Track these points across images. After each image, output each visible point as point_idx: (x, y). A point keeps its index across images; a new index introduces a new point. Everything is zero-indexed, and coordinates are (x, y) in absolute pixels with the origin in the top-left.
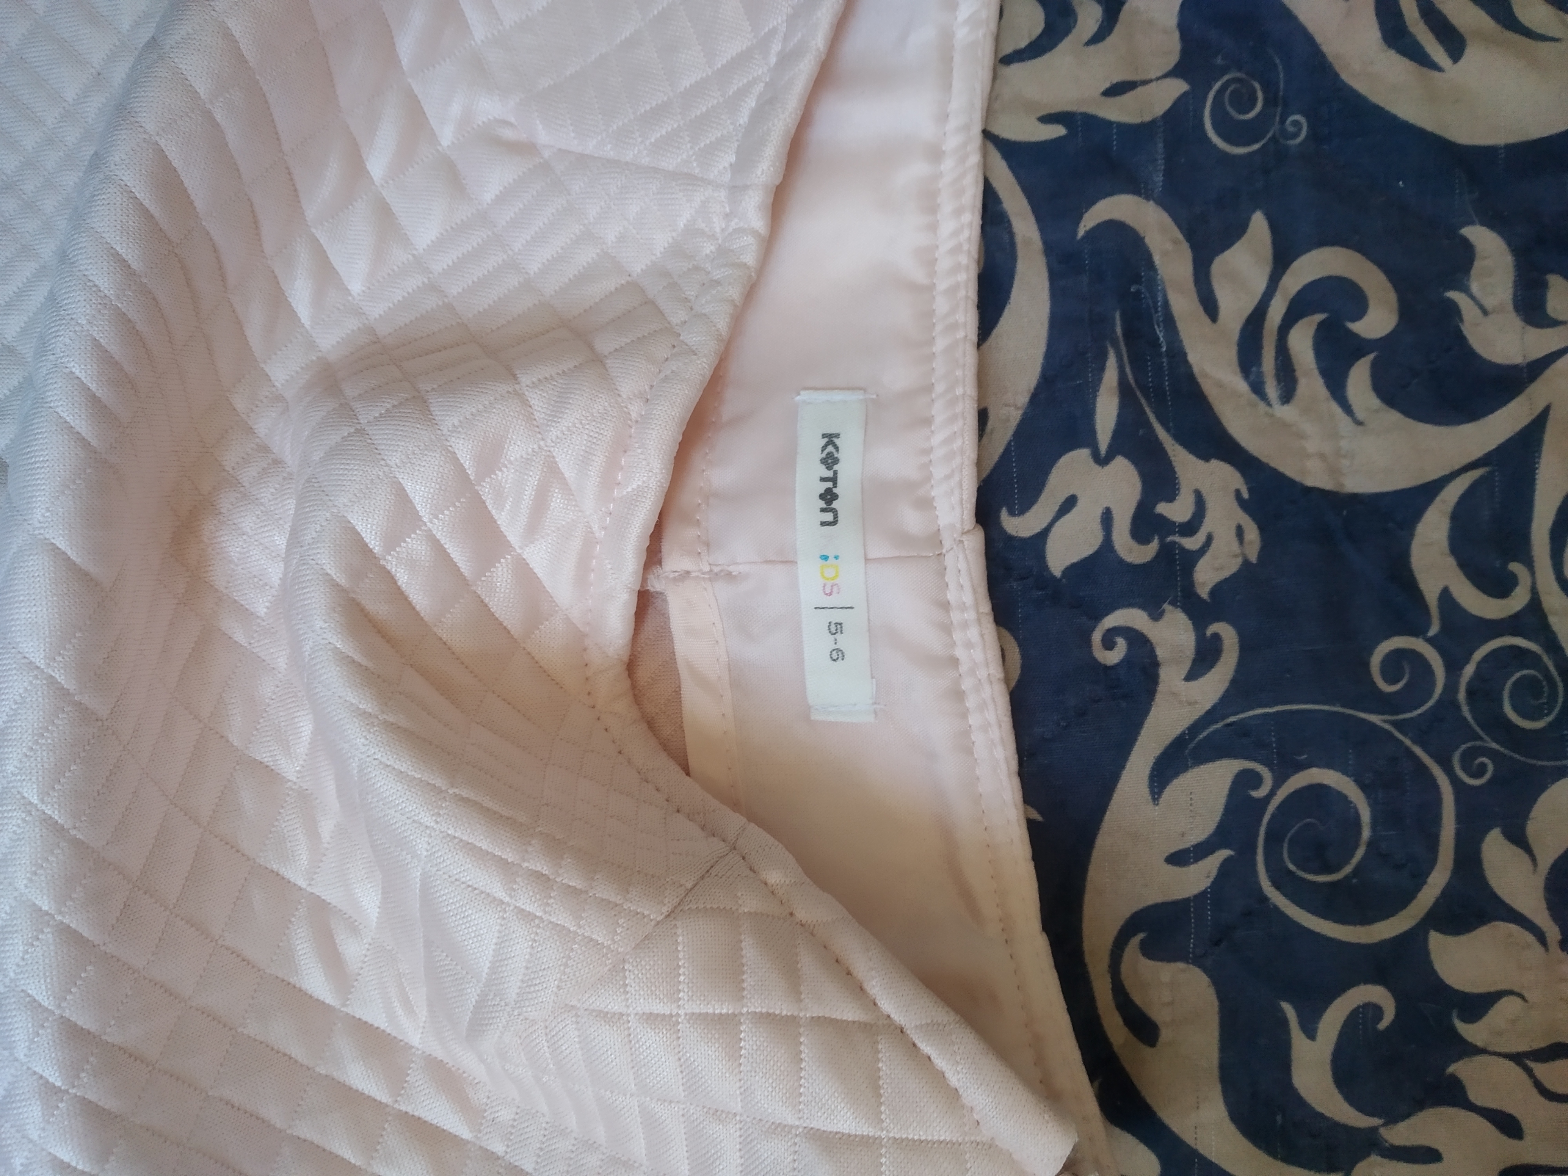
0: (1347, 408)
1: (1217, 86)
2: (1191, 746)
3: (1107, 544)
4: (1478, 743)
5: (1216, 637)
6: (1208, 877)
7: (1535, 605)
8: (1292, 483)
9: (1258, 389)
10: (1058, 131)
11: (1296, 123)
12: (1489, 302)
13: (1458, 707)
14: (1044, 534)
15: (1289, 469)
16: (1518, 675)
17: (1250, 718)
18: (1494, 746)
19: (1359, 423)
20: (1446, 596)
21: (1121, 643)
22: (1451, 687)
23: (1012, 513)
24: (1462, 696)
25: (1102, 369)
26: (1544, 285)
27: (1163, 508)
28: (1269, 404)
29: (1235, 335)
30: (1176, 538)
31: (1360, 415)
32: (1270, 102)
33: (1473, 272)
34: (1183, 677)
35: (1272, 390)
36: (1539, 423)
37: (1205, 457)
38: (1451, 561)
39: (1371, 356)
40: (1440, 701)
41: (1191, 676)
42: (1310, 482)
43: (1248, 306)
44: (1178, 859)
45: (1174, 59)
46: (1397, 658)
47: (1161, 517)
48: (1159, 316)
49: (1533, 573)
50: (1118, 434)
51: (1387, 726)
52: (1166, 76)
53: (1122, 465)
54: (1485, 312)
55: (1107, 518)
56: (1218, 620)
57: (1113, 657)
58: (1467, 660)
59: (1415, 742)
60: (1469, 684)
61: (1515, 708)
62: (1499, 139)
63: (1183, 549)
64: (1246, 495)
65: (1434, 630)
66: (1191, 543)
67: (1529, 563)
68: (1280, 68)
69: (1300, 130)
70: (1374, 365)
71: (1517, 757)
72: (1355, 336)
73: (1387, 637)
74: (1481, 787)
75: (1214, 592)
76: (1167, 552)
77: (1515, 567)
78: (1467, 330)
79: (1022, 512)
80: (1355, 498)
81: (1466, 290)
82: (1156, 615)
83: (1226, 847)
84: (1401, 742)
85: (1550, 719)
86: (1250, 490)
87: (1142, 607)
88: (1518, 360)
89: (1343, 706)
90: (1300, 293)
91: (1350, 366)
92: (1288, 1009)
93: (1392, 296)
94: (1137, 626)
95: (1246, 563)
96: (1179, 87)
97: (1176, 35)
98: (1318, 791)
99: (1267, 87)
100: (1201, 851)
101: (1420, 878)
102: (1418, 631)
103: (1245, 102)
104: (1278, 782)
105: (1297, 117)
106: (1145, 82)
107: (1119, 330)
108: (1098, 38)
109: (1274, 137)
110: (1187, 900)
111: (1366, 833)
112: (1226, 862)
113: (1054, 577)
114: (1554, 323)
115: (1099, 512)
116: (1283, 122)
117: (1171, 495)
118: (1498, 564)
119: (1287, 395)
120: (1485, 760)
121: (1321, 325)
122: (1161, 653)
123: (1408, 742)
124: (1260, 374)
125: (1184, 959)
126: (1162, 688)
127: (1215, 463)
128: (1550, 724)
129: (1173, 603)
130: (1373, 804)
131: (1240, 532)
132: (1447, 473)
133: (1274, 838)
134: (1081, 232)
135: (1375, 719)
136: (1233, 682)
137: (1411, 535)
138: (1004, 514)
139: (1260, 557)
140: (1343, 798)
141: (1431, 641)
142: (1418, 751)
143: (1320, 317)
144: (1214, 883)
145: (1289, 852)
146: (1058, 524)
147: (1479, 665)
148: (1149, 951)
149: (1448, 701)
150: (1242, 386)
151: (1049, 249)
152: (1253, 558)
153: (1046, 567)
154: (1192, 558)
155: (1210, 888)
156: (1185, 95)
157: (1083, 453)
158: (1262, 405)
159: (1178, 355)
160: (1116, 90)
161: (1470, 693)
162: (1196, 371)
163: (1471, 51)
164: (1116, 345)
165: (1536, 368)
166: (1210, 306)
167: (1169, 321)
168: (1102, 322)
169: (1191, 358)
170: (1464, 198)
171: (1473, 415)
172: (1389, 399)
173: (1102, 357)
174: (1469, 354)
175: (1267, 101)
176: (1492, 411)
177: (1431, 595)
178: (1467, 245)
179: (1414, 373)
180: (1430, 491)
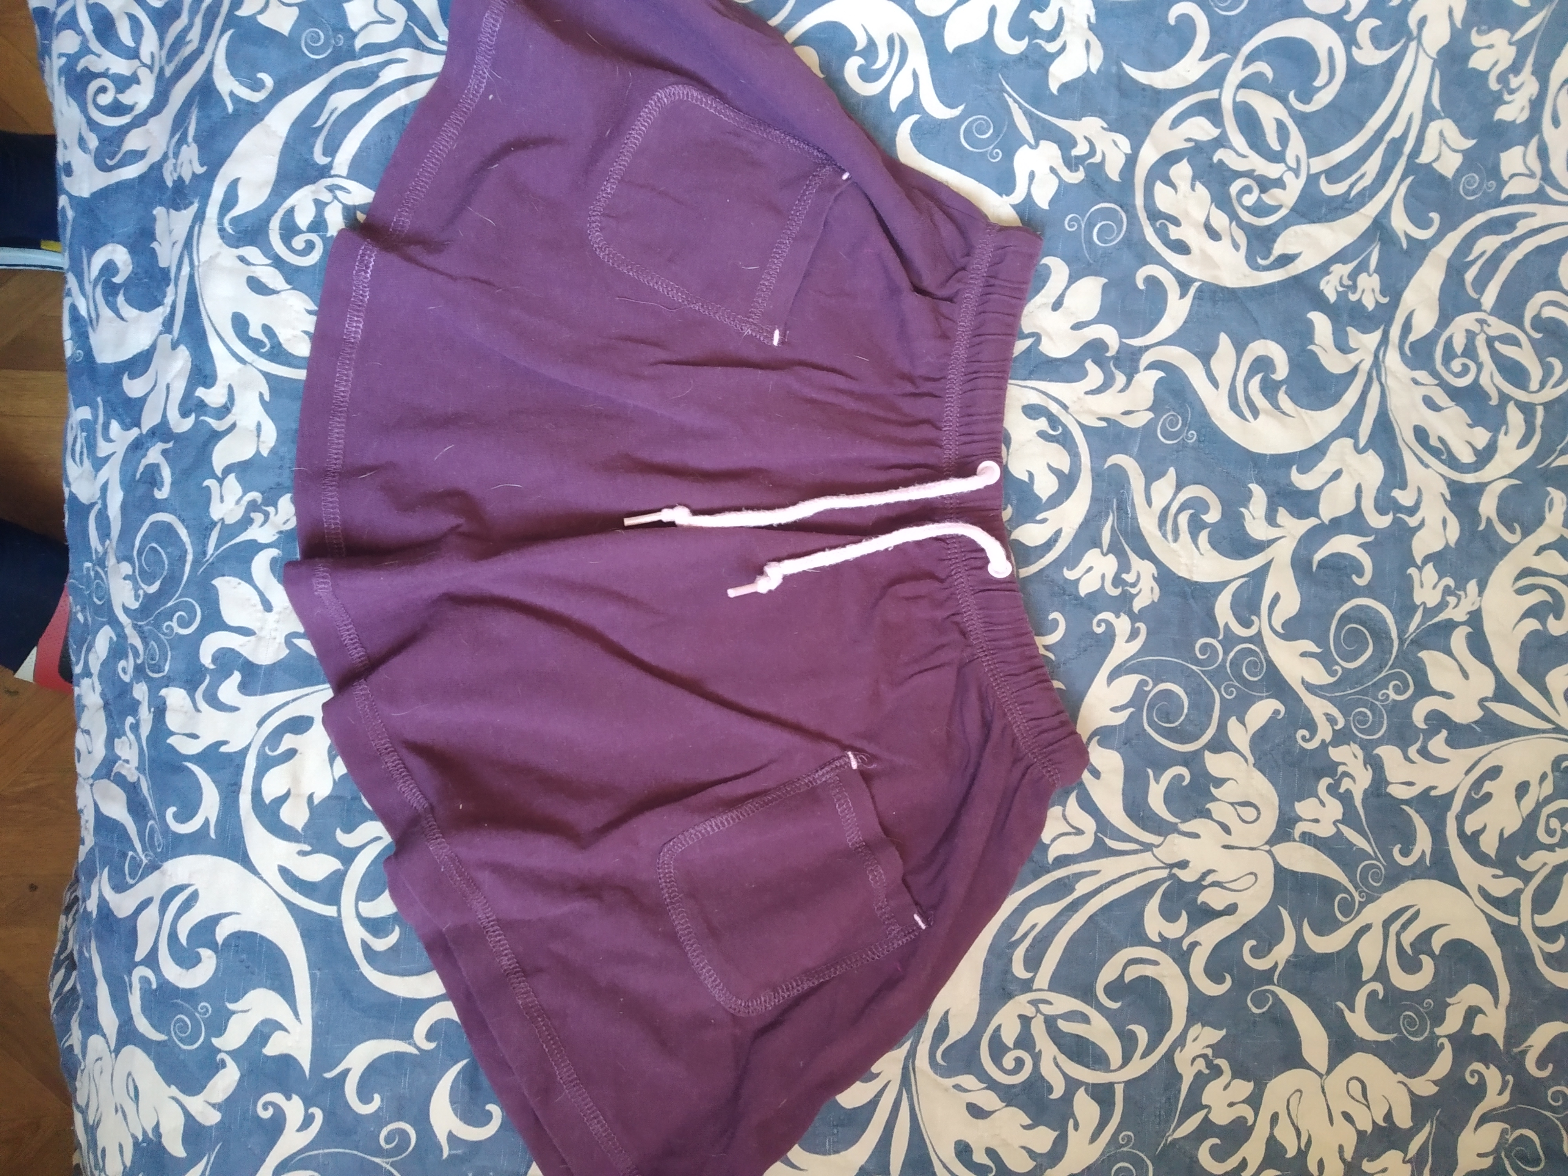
0: (1197, 547)
1: (1165, 416)
2: (1124, 667)
3: (1102, 586)
4: (1231, 682)
5: (1139, 628)
6: (1124, 718)
7: (1259, 633)
8: (1175, 574)
9: (1164, 535)
10: (1104, 424)
11: (1192, 434)
12: (1256, 515)
13: (1225, 668)
14: (1079, 579)
15: (1175, 569)
16: (1249, 659)
17: (1147, 659)
18: (1238, 685)
19: (1201, 554)
20: (1226, 625)
21: (1103, 625)
22: (1224, 660)
23: (1068, 570)
24: (1228, 664)
25: (1106, 521)
26: (1277, 511)
27: (1124, 576)
28: (1168, 542)
29: (1158, 514)
30: (1128, 588)
31: (1202, 552)
32: (1184, 425)
33: (1252, 502)
34: (1124, 642)
35: (1170, 536)
36: (1269, 564)
37: (1142, 558)
38: (1231, 612)
39: (1209, 529)
40: (1219, 665)
41: (1127, 642)
42: (1180, 575)
43: (1164, 505)
44: (1114, 710)
45: (1150, 403)
46: (1205, 646)
47: (1123, 579)
48: (1129, 503)
49: (1260, 621)
50: (1110, 545)
51: (1198, 671)
52: (1146, 409)
53: (1111, 557)
54: (1254, 518)
55: (1103, 577)
56: (1140, 621)
57: (1099, 630)
58: (1231, 651)
59: (1208, 678)
60: (1231, 660)
61: (1247, 672)
62: (1268, 452)
63: (1130, 593)
64: (1156, 575)
65: (1220, 637)
66: (1133, 591)
67: (1259, 616)
68: (1189, 411)
69: (1194, 437)
70: (1210, 533)
71: (1245, 690)
72: (1203, 520)
73: (1203, 637)
74: (1230, 700)
75: (1139, 611)
76: (1124, 593)
77: (1254, 618)
78: (1246, 523)
79: (1072, 570)
80: (1198, 583)
81: (1248, 509)
82: (1118, 617)
83: (1133, 707)
84: (1203, 679)
85: (1259, 677)
86: (1158, 574)
87: (1113, 613)
88: (1264, 539)
89: (1182, 661)
90: (1185, 501)
91: (1200, 532)
92: (1150, 771)
93: (1219, 507)
94: (1110, 620)
95: (1153, 602)
96: (1151, 415)
97: (1152, 393)
99: (1183, 418)
100: (1124, 708)
101: (1203, 731)
102: (1215, 637)
103: (1174, 424)
104: (1154, 686)
105: (1193, 432)
106: (1138, 411)
107: (1115, 507)
108: (1122, 391)
109: (1183, 439)
110: (1116, 726)
111: (1185, 710)
112: (1132, 713)
113: (1081, 597)
114: (1279, 526)
115: (1101, 573)
116: (1187, 433)
117: (1128, 571)
118: (1247, 616)
119: (1176, 540)
120: (1233, 690)
121: (1191, 515)
122: (1117, 631)
123: (1205, 679)
124: (1166, 530)
125: (1113, 748)
126: (1115, 645)
127: (1146, 561)
128: (1259, 679)
129: (1124, 613)
130: (1190, 700)
131: (1152, 589)
132: (1232, 578)
133: (1151, 707)
134: (1106, 466)
135: (1194, 668)
136: (1142, 646)
137: (1216, 600)
138: (1065, 569)
139: (1158, 600)
140: (1178, 696)
141: (1219, 641)
142: (1209, 683)
143: (1191, 511)
144: (1126, 720)
145: (1156, 713)
146: (1084, 576)
147: (1236, 653)
148: (1100, 743)
149: (1222, 665)
150: (1159, 534)
151: (1093, 470)
152: (1156, 600)
153: (1078, 593)
154: (1133, 597)
155: (1124, 721)
156: (1152, 419)
157: (1097, 551)
158: (1166, 541)
159: (1135, 519)
160: (1127, 413)
161: (1231, 664)
162: (1141, 526)
163: (1262, 417)
164: (1113, 512)
165: (1271, 542)
166: (1149, 502)
167: (1133, 505)
168: (1109, 501)
169: (1139, 521)
170: (1252, 473)
171: (1245, 557)
172: (1214, 547)
173: (1107, 515)
174: (1246, 533)
175: (1182, 424)
176: (1252, 556)
177: (1221, 625)
178: (1250, 491)
179: (1225, 538)
180: (1226, 584)
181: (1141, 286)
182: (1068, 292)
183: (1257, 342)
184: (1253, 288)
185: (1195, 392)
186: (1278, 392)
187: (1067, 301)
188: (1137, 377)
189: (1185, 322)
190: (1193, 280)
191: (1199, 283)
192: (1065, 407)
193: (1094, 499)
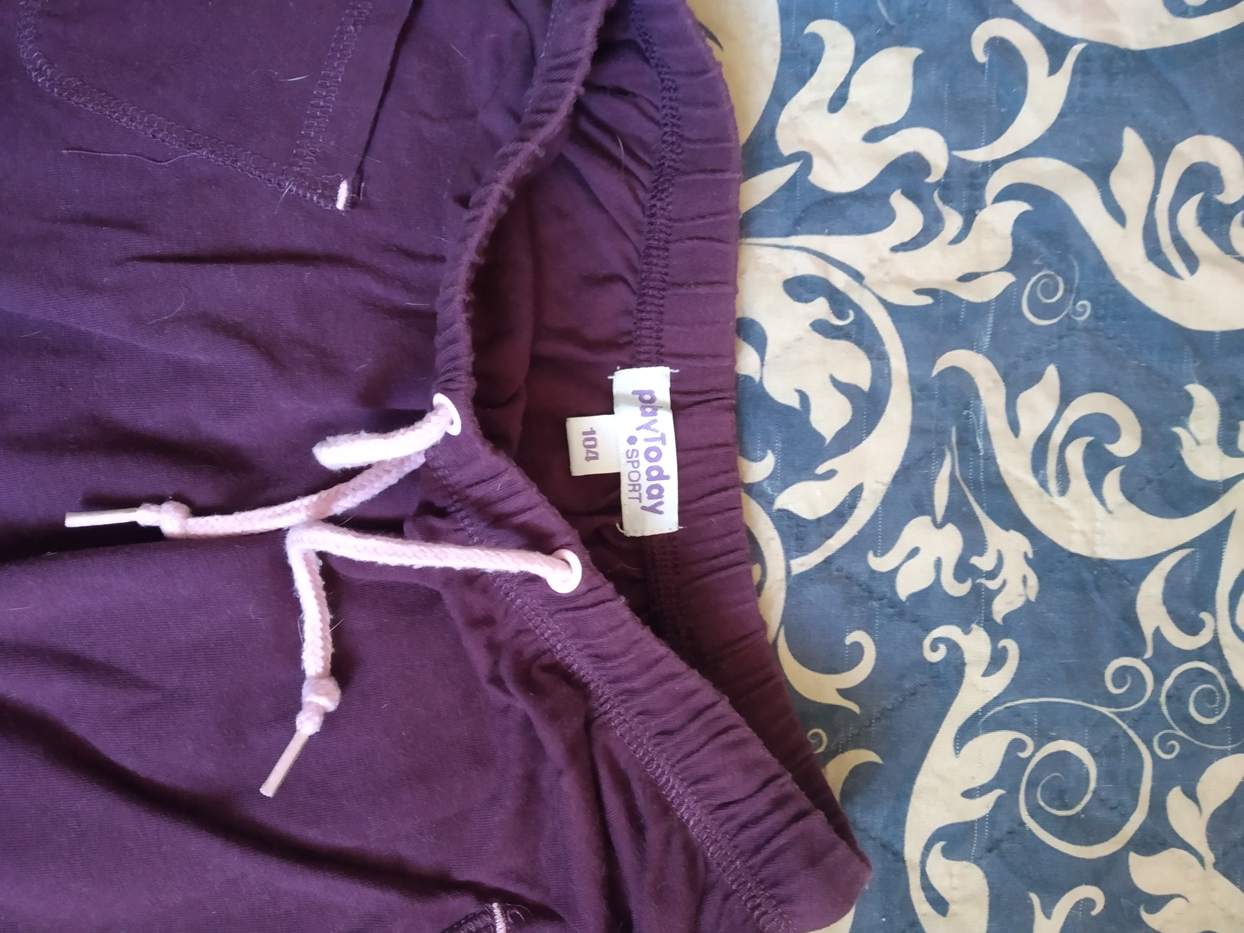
0: (1102, 502)
1: (1034, 279)
2: (982, 720)
3: (938, 580)
4: (1170, 731)
5: (1004, 648)
6: (988, 807)
7: (1215, 643)
8: (1062, 549)
9: (1043, 484)
10: (927, 300)
11: (1083, 306)
12: (1201, 437)
13: (1159, 706)
14: (895, 571)
15: (1061, 541)
16: (1200, 688)
17: (1022, 704)
18: (1181, 733)
19: (1110, 512)
20: (1157, 632)
21: (942, 647)
22: (1156, 692)
23: (876, 555)
24: (1163, 699)
25: (941, 465)
27: (975, 560)
28: (1051, 495)
29: (1030, 447)
30: (983, 581)
31: (1110, 506)
33: (1192, 416)
34: (981, 674)
35: (1053, 485)
36: (1228, 521)
37: (1006, 528)
38: (1163, 609)
39: (1120, 468)
40: (1149, 702)
41: (986, 674)
42: (1073, 550)
43: (1040, 429)
44: (969, 794)
45: (1006, 258)
46: (1123, 671)
47: (974, 566)
48: (980, 432)
49: (1216, 621)
50: (949, 508)
51: (1112, 716)
52: (1001, 270)
53: (951, 529)
54: (1198, 443)
55: (938, 564)
56: (1006, 637)
57: (936, 657)
58: (1168, 675)
59: (1130, 727)
60: (1169, 691)
61: (1197, 709)
62: (1216, 327)
63: (987, 589)
64: (1031, 556)
65: (1148, 654)
66: (992, 585)
67: (1214, 614)
68: (1077, 268)
69: (1085, 311)
70: (1122, 474)
71: (1196, 742)
72: (1110, 454)
73: (1117, 657)
74: (1171, 760)
75: (1005, 619)
76: (976, 589)
77: (1204, 615)
78: (1185, 454)
79: (882, 555)
80: (1103, 562)
81: (1186, 427)
82: (967, 631)
83: (1000, 788)
84: (1121, 727)
85: (1219, 718)
86: (1035, 552)
87: (958, 625)
88: (1218, 478)
89: (1083, 701)
90: (1077, 422)
91: (1105, 474)
92: (1034, 898)
93: (1137, 429)
94: (954, 638)
95: (1028, 601)
96: (1008, 278)
97: (1010, 241)
98: (1064, 755)
99: (1066, 282)
100: (984, 790)
101: (1126, 819)
102: (1137, 654)
103: (1050, 291)
104: (1038, 748)
105: (1084, 302)
106: (986, 273)
107: (954, 439)
108: (956, 241)
109: (1068, 316)
110: (972, 822)
111: (1093, 785)
112: (1000, 797)
113: (901, 600)
115: (933, 559)
116: (1075, 304)
117: (981, 552)
118: (1193, 612)
119: (1063, 490)
120: (1174, 742)
121: (1089, 445)
122: (967, 657)
123: (1125, 726)
124: (1045, 475)
125: (968, 859)
126: (966, 681)
127: (1012, 532)
128: (1219, 722)
129: (978, 624)
130: (1099, 767)
131: (1025, 580)
132: (1165, 550)
133: (1032, 785)
134: (935, 373)
135: (1105, 710)
136: (1013, 680)
137: (1138, 590)
138: (870, 555)
139: (1037, 598)
140: (1079, 762)
141: (1146, 662)
142: (1131, 733)
143: (1089, 439)
144: (991, 811)
145: (1042, 794)
146: (905, 565)
147: (1176, 678)
148: (947, 853)
149: (1154, 703)
150: (1033, 482)
151: (912, 380)
152: (1033, 598)
153: (896, 594)
154: (991, 595)
155: (988, 814)
156: (1012, 284)
157: (926, 520)
158: (1046, 495)
159: (990, 458)
160: (966, 278)
161: (1168, 697)
162: (1002, 470)
163: (1203, 270)
164: (951, 450)
165: (1229, 484)
166: (1015, 427)
167: (987, 435)
168: (943, 433)
169: (999, 461)
170: (1190, 366)
171: (1185, 513)
172: (1131, 498)
173: (942, 457)
174: (1185, 471)
175: (1066, 291)
176: (1198, 511)
177: (1148, 631)
178: (1189, 398)
179: (1149, 481)
180: (1152, 561)
181: (981, 56)
182: (855, 79)
183: (1188, 141)
184: (1178, 49)
185: (1084, 235)
186: (1229, 223)
187: (854, 94)
188: (983, 215)
189: (1061, 115)
190: (1071, 42)
191: (1083, 45)
192: (858, 277)
193: (917, 431)
